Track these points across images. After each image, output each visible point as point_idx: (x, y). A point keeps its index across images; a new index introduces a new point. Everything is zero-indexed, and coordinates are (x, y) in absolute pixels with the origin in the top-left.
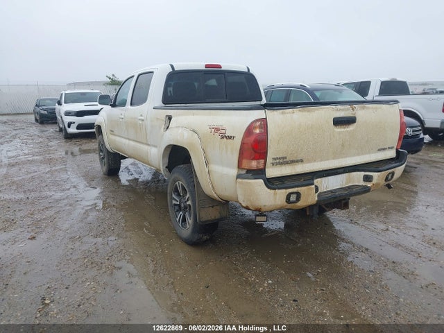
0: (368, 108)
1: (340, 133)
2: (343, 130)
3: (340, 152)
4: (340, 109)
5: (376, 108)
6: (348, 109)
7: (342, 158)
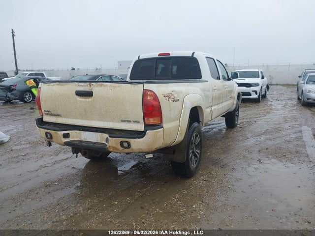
0: (105, 86)
1: (81, 102)
2: (83, 100)
3: (84, 115)
4: (80, 86)
5: (115, 87)
6: (87, 86)
7: (88, 120)
